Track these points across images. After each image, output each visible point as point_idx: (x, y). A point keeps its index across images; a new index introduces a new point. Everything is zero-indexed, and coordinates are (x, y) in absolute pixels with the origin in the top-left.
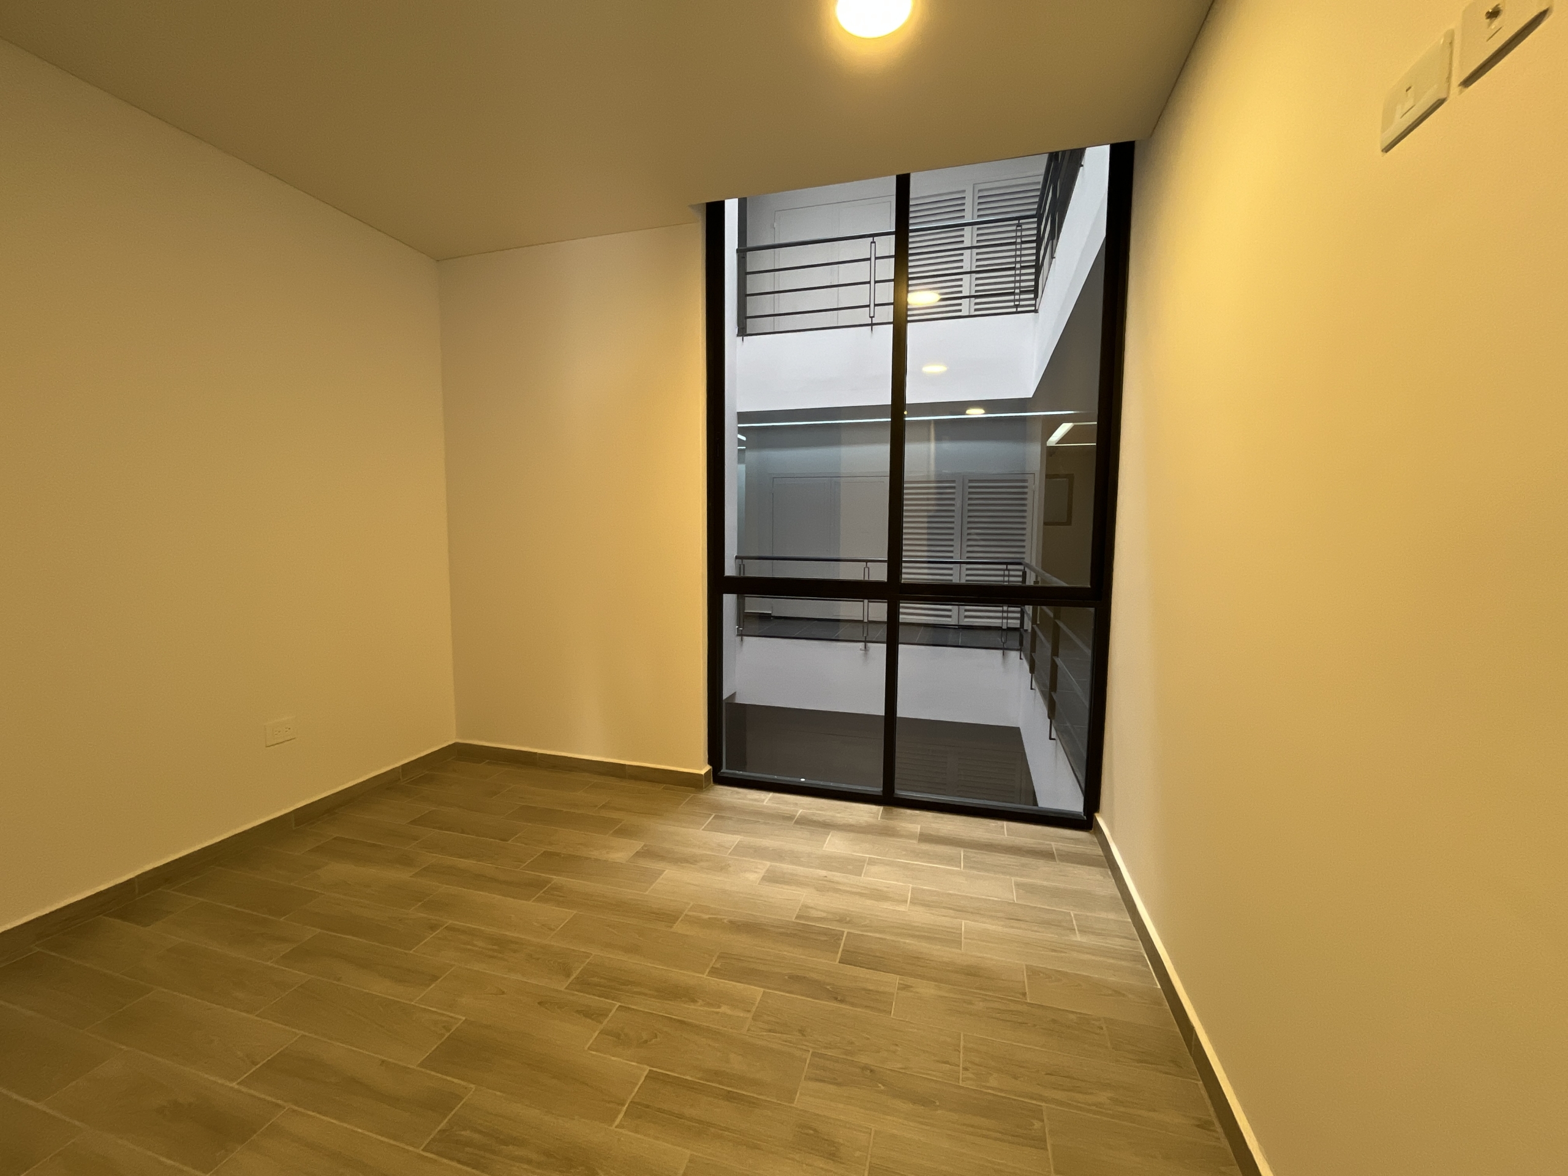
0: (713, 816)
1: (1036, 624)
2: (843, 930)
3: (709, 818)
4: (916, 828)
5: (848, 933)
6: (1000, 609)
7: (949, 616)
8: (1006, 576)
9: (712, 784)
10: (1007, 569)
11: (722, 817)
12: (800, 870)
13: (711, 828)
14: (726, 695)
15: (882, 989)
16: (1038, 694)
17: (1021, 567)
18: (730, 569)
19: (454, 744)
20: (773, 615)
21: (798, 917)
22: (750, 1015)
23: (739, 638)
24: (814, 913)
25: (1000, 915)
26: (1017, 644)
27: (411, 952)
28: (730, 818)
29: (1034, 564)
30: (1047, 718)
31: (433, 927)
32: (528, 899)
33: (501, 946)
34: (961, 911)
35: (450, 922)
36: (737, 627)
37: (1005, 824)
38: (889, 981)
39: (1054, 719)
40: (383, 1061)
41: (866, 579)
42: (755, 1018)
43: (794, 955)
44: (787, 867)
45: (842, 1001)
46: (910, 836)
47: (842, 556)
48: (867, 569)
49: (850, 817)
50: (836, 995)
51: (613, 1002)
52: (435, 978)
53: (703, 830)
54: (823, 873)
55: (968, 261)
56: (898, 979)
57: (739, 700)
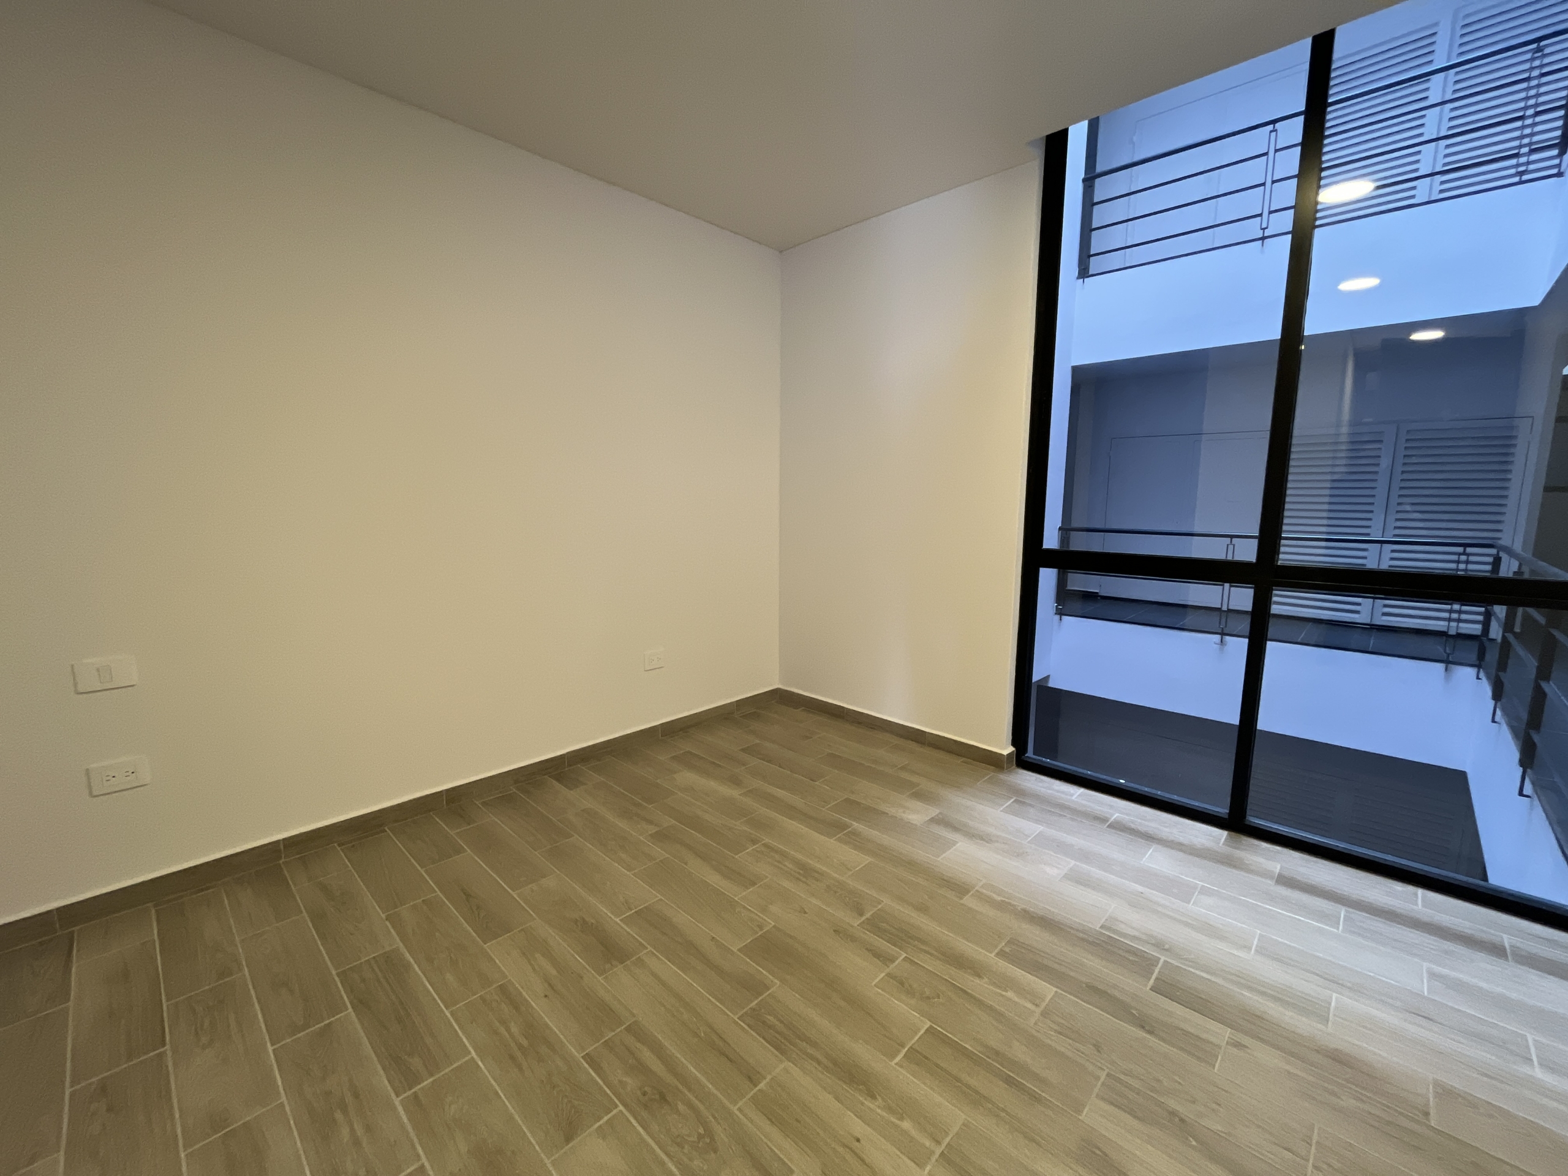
0: (1013, 800)
1: (1511, 630)
2: (1160, 956)
3: (1010, 800)
4: (1276, 868)
5: (1165, 962)
6: (1449, 607)
7: (1357, 612)
8: (1463, 562)
9: (1014, 766)
10: (1464, 553)
11: (1024, 803)
12: (1112, 878)
13: (1009, 811)
14: (1036, 677)
15: (1204, 1036)
16: (1505, 728)
17: (1493, 551)
18: (1051, 540)
19: (777, 689)
20: (1100, 594)
21: (1102, 927)
22: (1038, 1011)
23: (1058, 617)
24: (1122, 928)
25: (1398, 1004)
26: (1473, 657)
27: (736, 857)
28: (1030, 805)
29: (1518, 547)
30: (1518, 766)
31: (754, 842)
32: (829, 835)
33: (806, 873)
34: (1335, 982)
35: (767, 840)
36: (1056, 604)
37: (1420, 892)
38: (1218, 1033)
39: (1531, 768)
40: (713, 938)
41: (1230, 558)
42: (1045, 1014)
43: (1095, 966)
44: (1096, 872)
45: (1150, 1032)
46: (1266, 874)
47: (1197, 529)
48: (1231, 547)
49: (1181, 834)
50: (1143, 1023)
51: (900, 951)
52: (754, 884)
53: (1001, 811)
54: (1140, 888)
55: (1434, 123)
56: (1228, 1032)
57: (1052, 684)
